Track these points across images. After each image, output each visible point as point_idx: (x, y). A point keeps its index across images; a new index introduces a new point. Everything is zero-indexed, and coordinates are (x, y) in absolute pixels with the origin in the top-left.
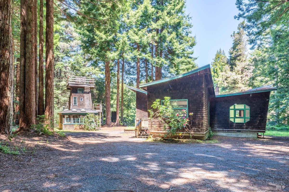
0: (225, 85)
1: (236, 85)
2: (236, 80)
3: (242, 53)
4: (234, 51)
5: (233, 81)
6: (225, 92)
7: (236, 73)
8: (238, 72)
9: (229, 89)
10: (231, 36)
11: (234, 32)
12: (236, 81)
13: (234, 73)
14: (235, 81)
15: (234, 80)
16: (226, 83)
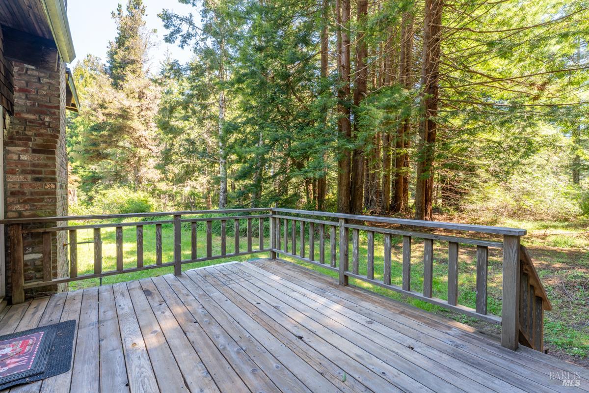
0: (97, 117)
1: (128, 122)
2: (129, 110)
3: (139, 60)
4: (119, 48)
5: (119, 112)
6: (100, 136)
7: (127, 94)
8: (132, 93)
9: (109, 130)
10: (113, 14)
11: (120, 6)
12: (128, 112)
13: (121, 95)
14: (125, 111)
15: (122, 109)
16: (101, 114)
